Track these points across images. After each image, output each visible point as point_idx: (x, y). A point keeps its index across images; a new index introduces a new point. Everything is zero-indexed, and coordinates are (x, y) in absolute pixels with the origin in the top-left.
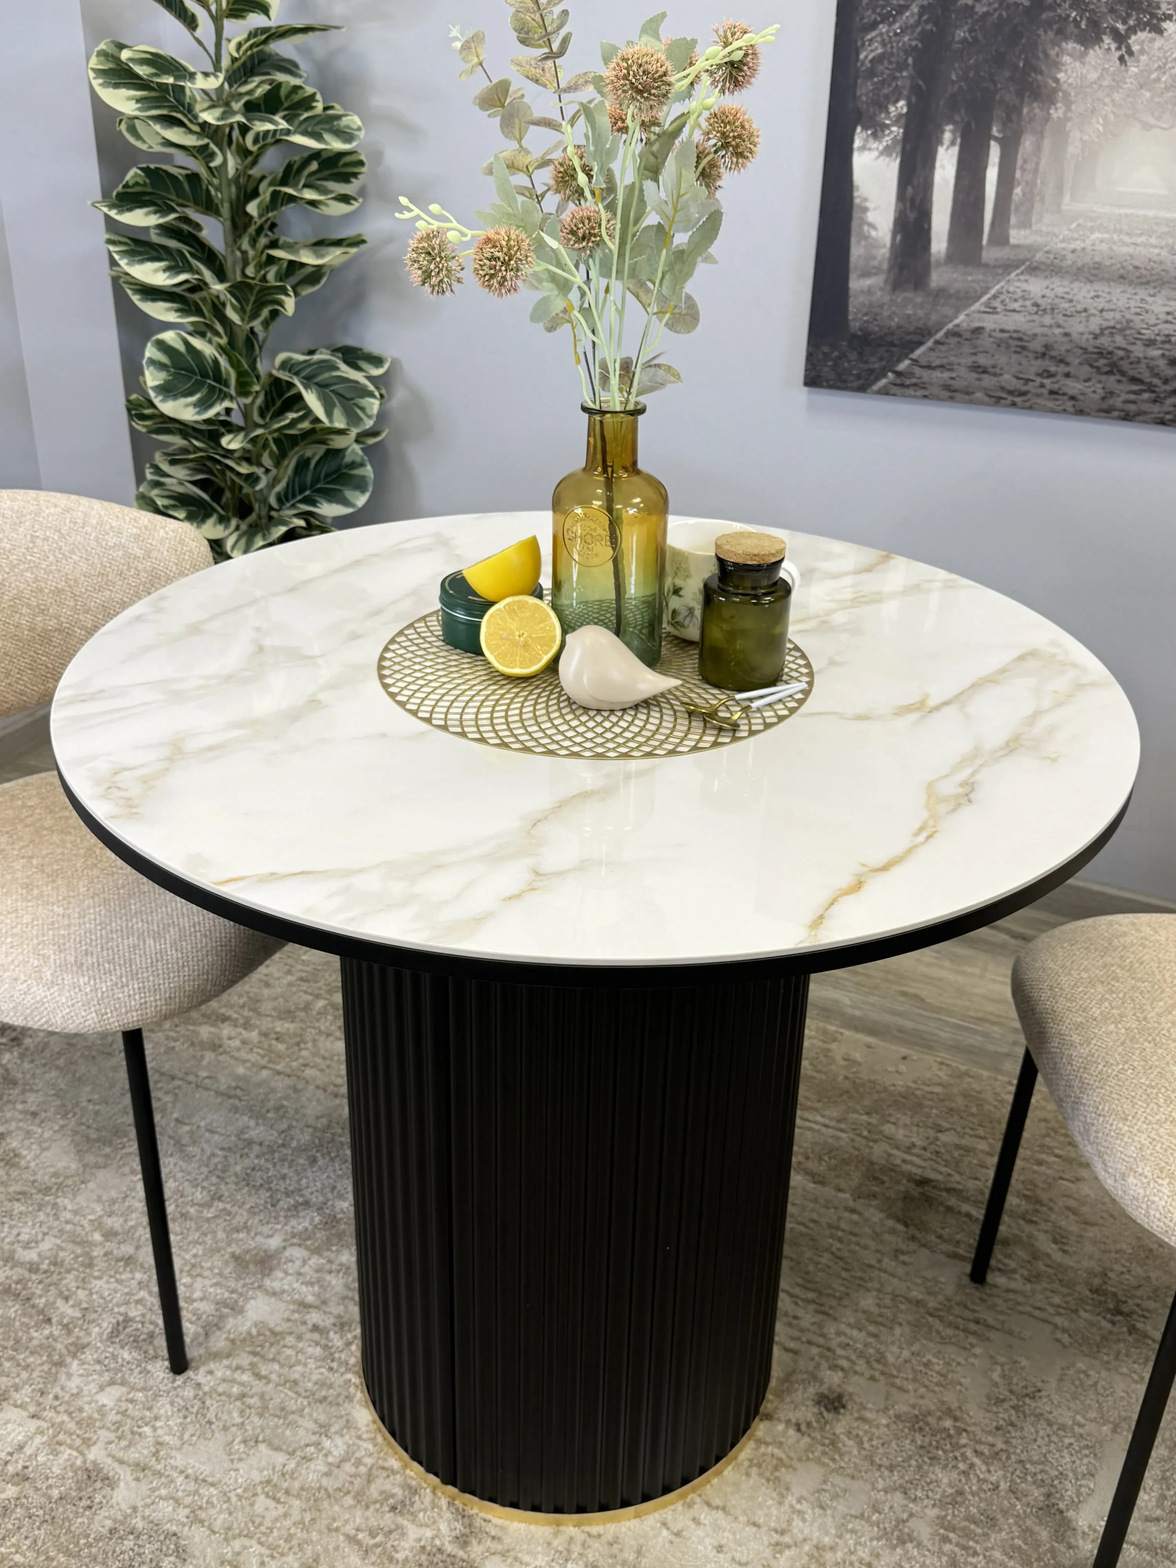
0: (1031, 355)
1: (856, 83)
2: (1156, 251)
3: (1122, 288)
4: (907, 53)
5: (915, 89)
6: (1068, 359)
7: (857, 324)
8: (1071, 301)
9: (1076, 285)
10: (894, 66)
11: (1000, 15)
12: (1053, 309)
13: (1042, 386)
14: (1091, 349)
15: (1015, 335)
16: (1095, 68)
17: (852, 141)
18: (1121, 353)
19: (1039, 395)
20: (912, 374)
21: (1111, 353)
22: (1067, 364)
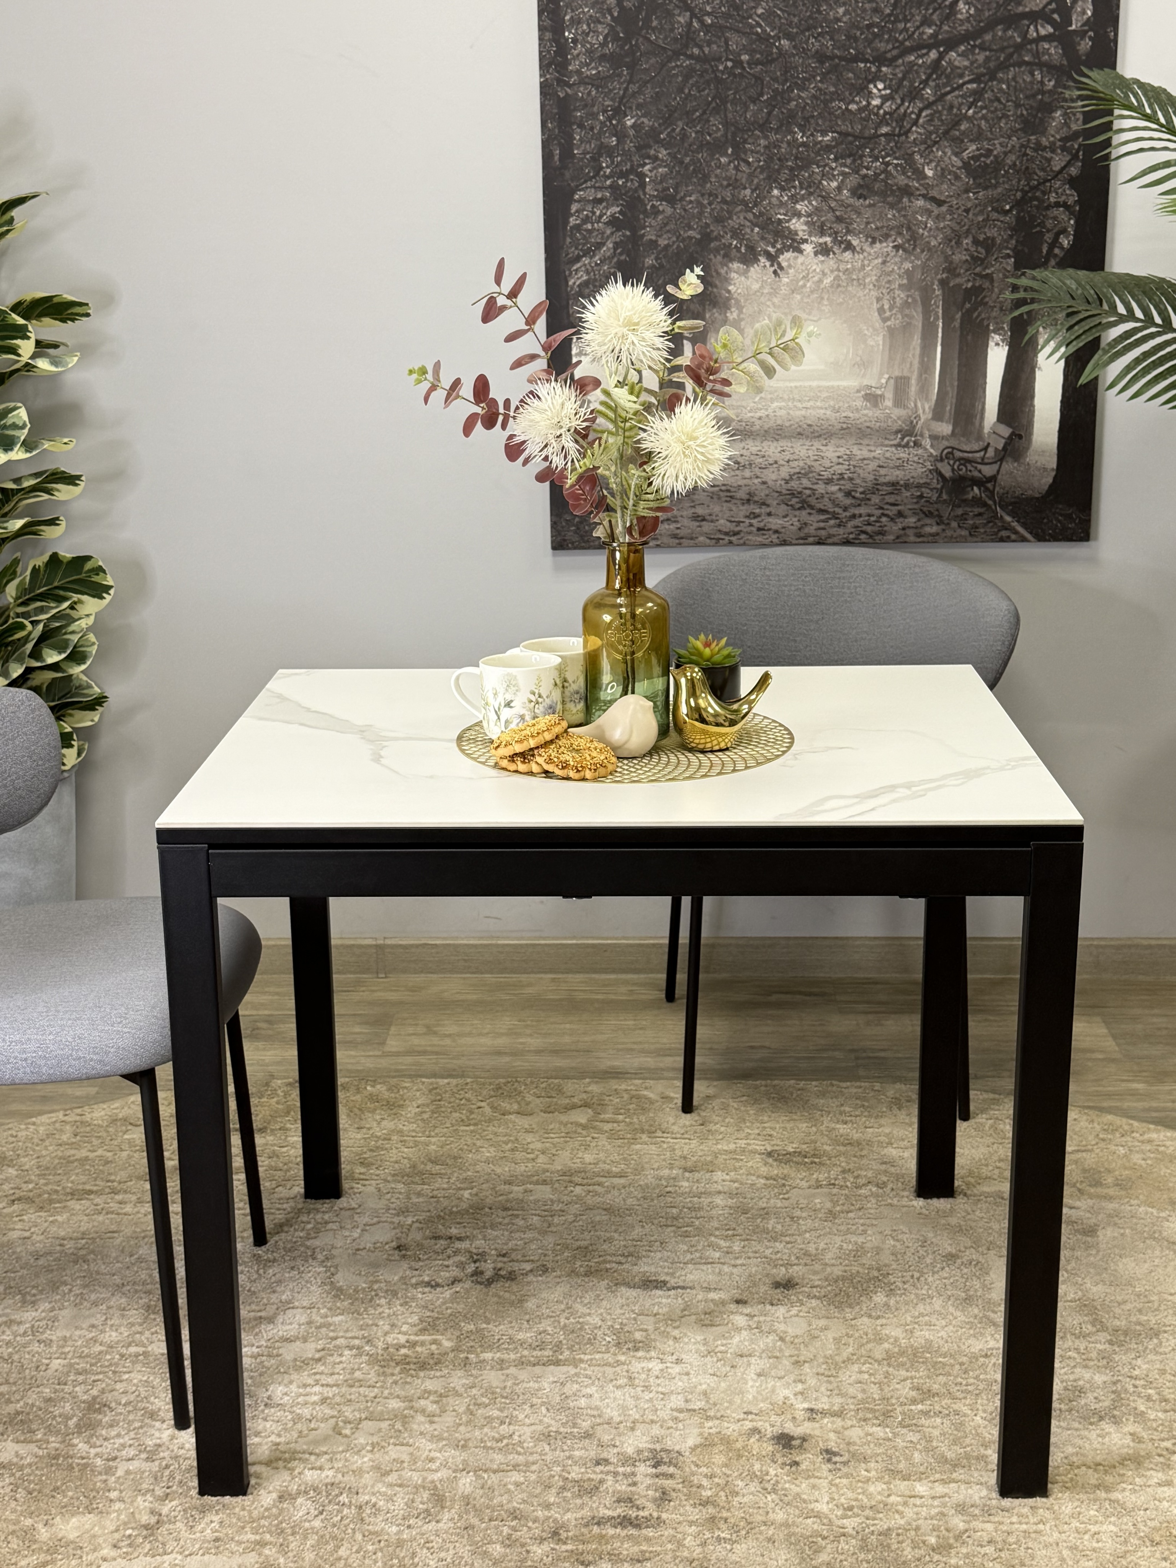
0: (739, 502)
1: (567, 303)
2: (823, 411)
3: (801, 442)
6: (768, 502)
8: (764, 457)
9: (765, 444)
11: (678, 246)
12: (750, 464)
13: (751, 525)
14: (784, 492)
15: (723, 488)
16: (757, 281)
17: (569, 348)
18: (808, 492)
19: (750, 533)
21: (800, 493)
22: (768, 506)
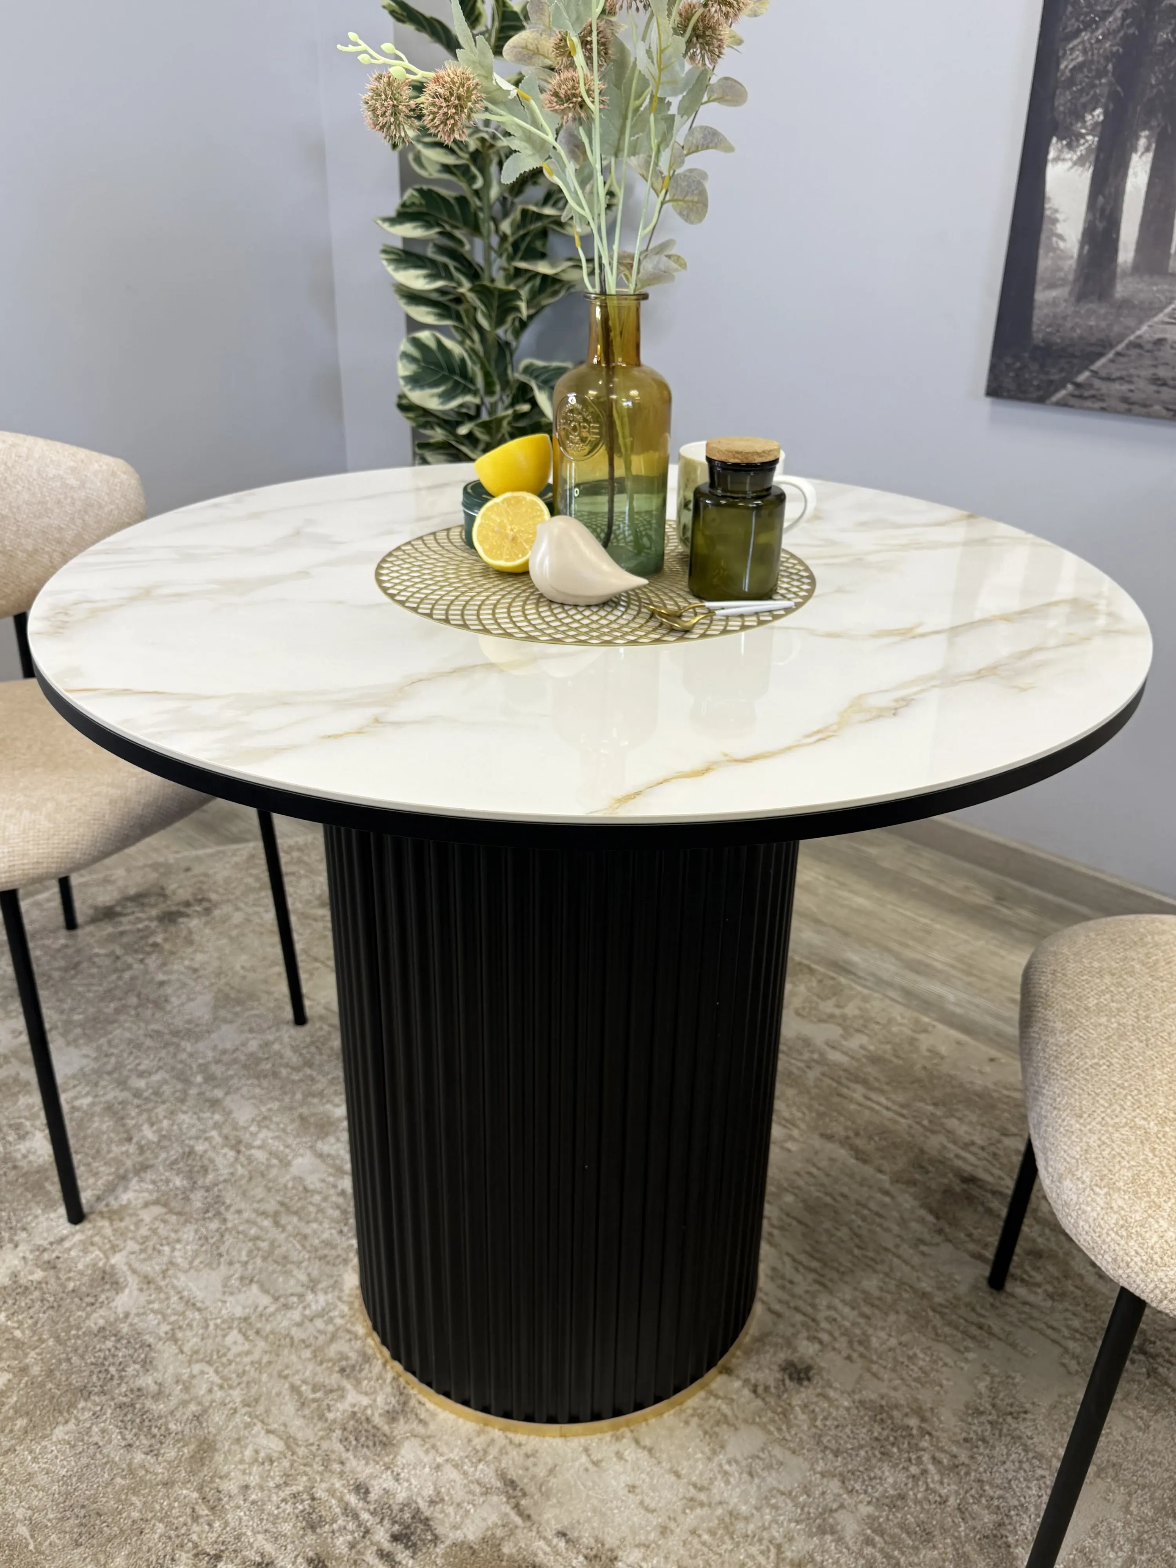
1: (1054, 94)
4: (1107, 59)
5: (1113, 96)
7: (1040, 336)
10: (1094, 73)
17: (1047, 153)
20: (1091, 386)
